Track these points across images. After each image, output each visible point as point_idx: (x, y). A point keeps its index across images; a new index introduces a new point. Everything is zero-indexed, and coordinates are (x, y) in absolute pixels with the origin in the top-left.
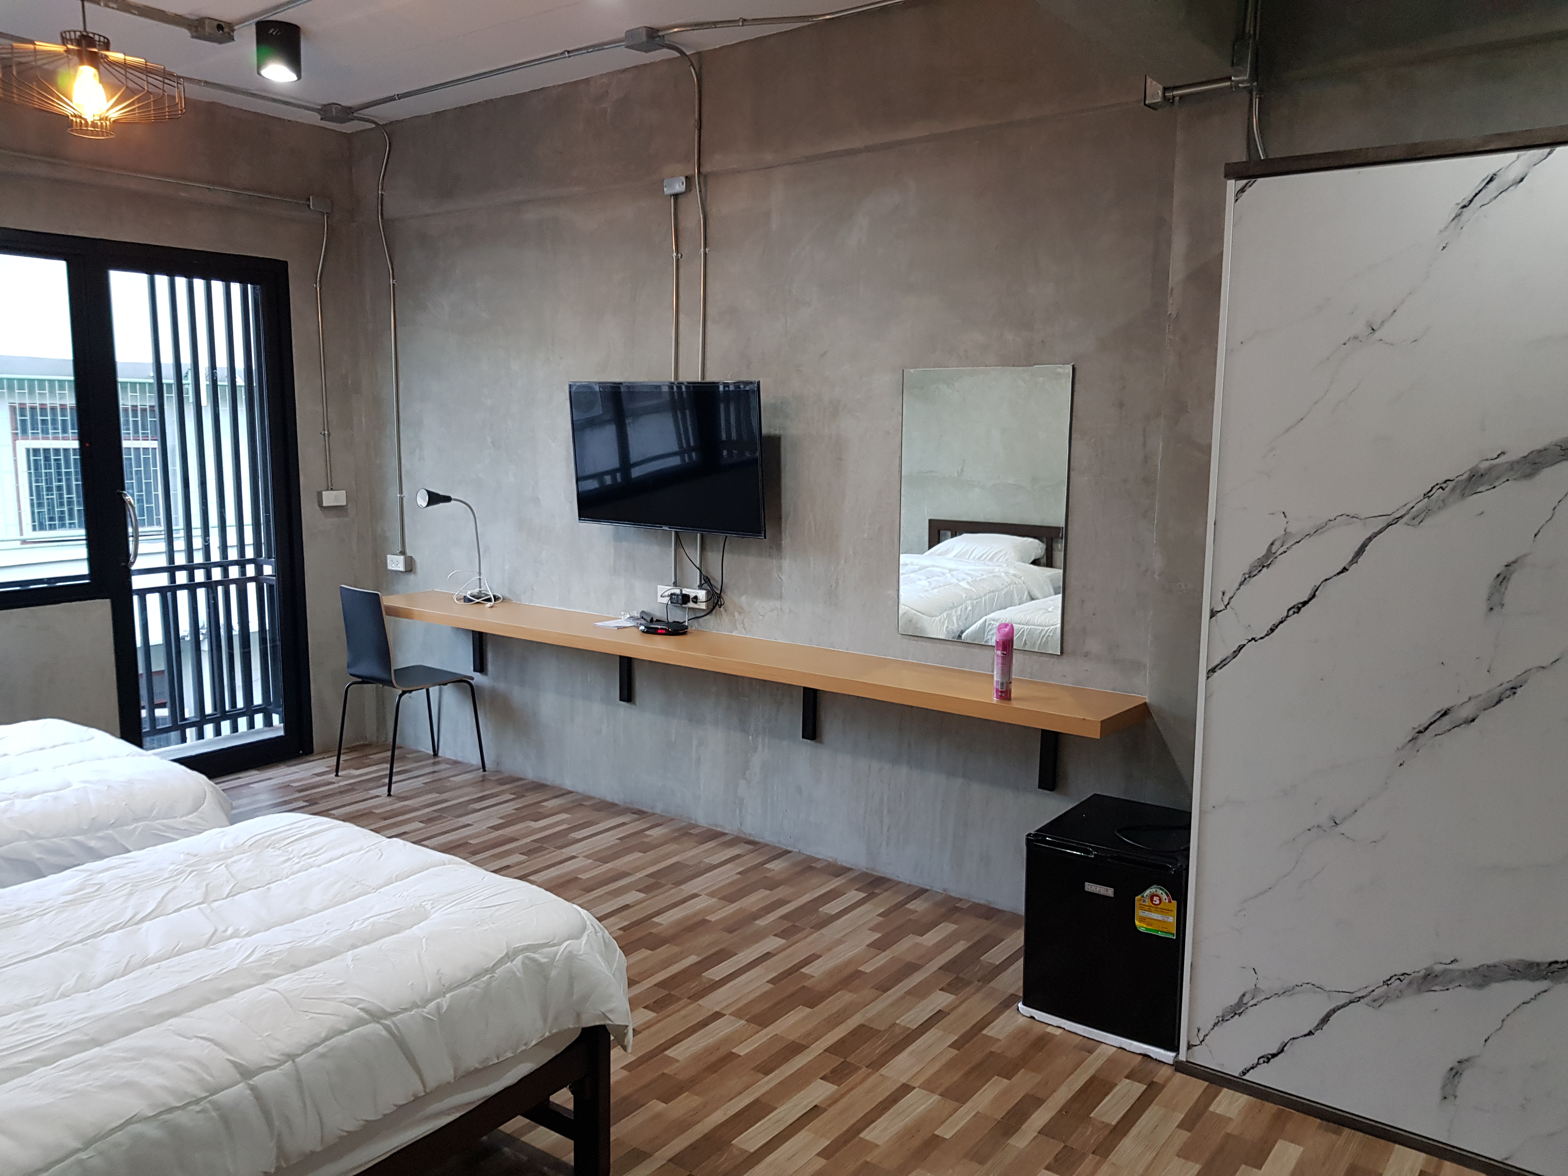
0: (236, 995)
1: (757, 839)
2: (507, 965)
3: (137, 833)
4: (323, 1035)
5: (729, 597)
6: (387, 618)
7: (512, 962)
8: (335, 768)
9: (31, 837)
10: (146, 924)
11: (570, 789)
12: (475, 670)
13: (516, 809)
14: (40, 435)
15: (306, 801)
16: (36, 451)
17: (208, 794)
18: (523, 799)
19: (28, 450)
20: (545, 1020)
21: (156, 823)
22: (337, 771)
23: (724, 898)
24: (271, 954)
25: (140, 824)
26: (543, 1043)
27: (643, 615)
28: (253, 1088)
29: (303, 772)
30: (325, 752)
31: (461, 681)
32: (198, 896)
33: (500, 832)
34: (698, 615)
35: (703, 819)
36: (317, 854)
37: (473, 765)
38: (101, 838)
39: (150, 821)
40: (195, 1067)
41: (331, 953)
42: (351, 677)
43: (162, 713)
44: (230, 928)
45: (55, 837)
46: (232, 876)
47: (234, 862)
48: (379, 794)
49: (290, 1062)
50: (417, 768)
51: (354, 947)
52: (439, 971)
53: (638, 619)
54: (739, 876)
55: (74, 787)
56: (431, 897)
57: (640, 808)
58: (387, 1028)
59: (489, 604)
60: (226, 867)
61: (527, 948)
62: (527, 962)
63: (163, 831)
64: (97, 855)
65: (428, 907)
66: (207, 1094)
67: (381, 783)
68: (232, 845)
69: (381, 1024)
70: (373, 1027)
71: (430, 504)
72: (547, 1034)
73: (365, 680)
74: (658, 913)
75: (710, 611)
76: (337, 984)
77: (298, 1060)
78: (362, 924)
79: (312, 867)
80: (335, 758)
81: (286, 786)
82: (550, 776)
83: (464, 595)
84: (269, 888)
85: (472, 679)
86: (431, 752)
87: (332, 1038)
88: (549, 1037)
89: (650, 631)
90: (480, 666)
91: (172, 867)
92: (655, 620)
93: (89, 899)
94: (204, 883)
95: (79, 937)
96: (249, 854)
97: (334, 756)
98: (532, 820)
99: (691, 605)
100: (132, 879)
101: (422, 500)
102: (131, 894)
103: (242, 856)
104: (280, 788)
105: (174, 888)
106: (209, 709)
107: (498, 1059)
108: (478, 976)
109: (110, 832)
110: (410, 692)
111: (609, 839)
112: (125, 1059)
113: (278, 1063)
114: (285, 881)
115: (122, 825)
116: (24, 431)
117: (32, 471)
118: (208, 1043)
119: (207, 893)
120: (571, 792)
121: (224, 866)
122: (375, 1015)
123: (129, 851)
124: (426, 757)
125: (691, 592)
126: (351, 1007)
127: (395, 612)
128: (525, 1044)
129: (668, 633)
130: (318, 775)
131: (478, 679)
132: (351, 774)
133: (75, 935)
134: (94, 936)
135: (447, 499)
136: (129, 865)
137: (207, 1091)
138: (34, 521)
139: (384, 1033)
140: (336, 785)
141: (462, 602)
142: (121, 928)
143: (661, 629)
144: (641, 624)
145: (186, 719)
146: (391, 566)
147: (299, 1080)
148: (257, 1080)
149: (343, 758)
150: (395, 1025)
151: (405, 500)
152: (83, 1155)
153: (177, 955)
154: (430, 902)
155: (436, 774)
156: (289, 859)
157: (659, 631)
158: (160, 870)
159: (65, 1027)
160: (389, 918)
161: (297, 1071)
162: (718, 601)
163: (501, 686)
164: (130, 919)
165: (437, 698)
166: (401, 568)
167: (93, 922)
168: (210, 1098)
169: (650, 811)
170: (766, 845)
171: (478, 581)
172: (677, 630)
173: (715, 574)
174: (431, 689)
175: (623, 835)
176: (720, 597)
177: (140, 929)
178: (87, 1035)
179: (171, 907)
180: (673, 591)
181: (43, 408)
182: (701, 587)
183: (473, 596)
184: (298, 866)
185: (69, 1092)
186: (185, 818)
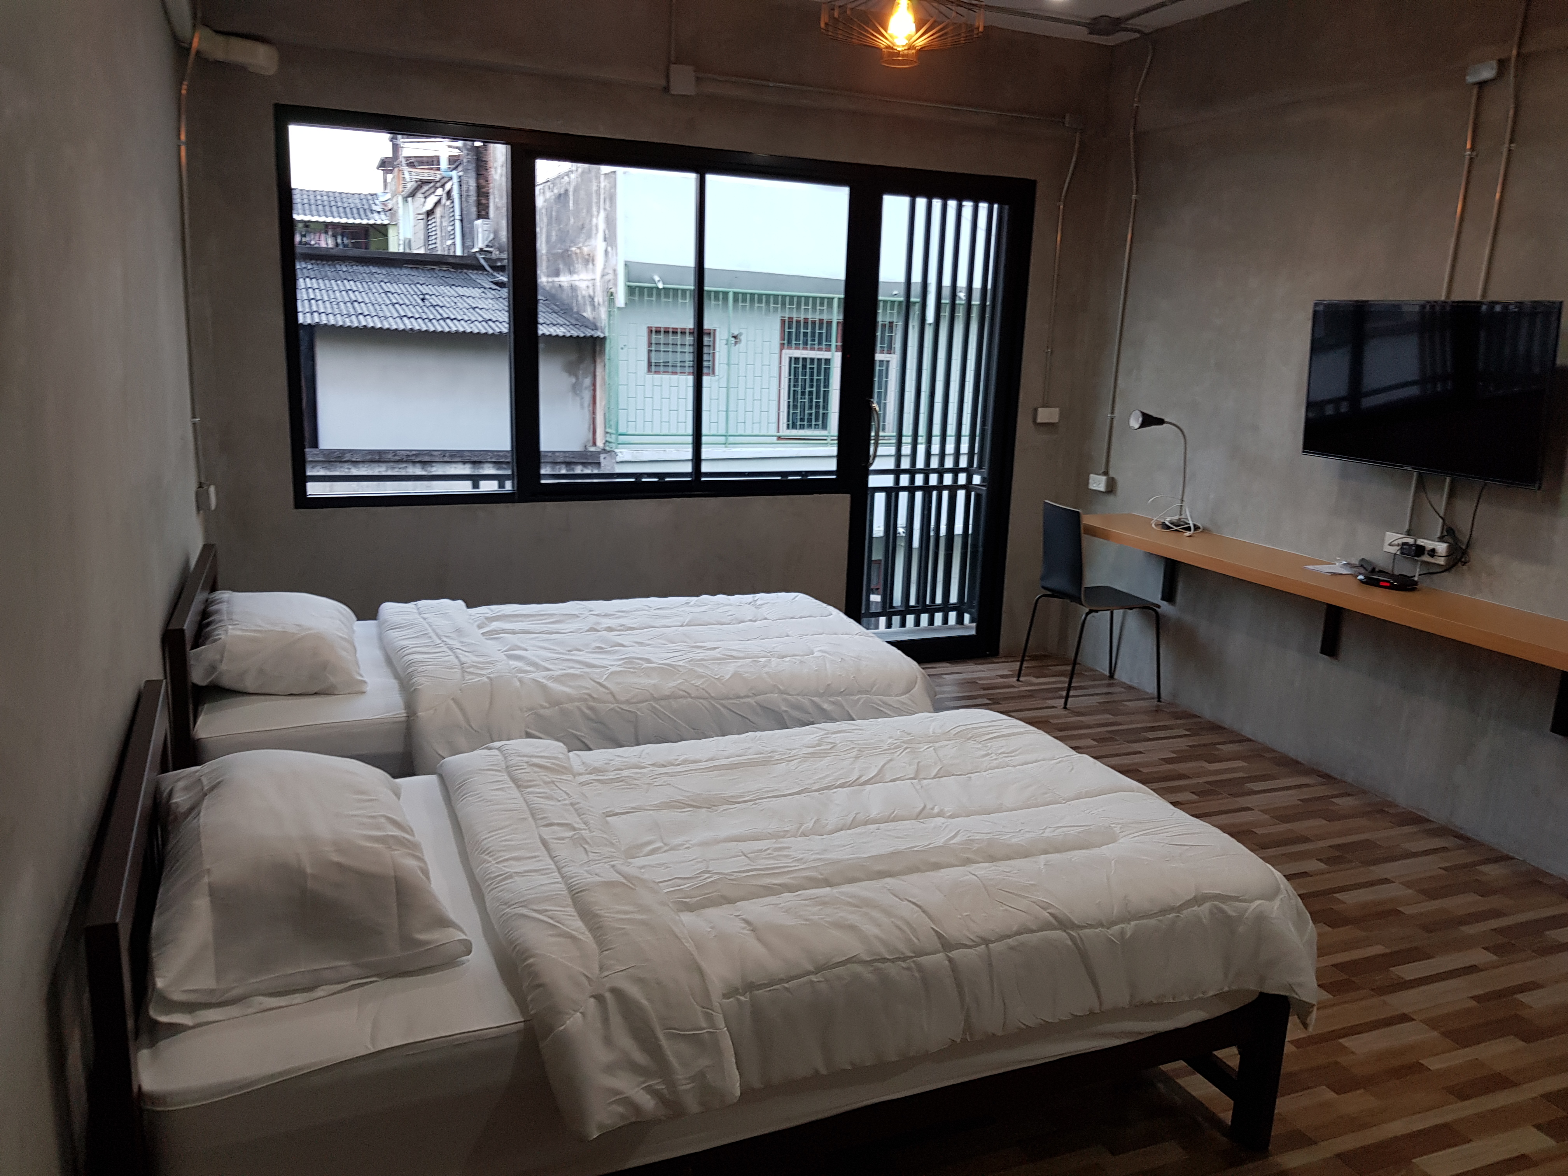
0: (942, 870)
1: (1469, 835)
2: (1193, 909)
3: (860, 703)
4: (1015, 929)
5: (1476, 555)
6: (1085, 539)
7: (1199, 906)
8: (1017, 672)
9: (781, 692)
10: (869, 787)
11: (1250, 737)
12: (1163, 599)
13: (1190, 746)
14: (801, 346)
15: (989, 699)
16: (797, 359)
17: (919, 680)
18: (1198, 737)
19: (790, 358)
20: (1226, 976)
21: (875, 698)
22: (1019, 676)
23: (1423, 892)
24: (971, 840)
25: (864, 696)
26: (1221, 996)
27: (1363, 564)
28: (950, 960)
29: (988, 672)
30: (1010, 656)
31: (1146, 608)
32: (911, 771)
33: (1171, 766)
34: (1434, 571)
35: (1402, 798)
36: (1013, 754)
37: (1148, 693)
38: (833, 703)
39: (871, 695)
40: (905, 928)
41: (1025, 853)
42: (1043, 590)
43: (876, 598)
44: (936, 807)
45: (798, 695)
46: (940, 760)
47: (941, 747)
48: (1055, 705)
49: (983, 946)
50: (1094, 687)
51: (1046, 852)
52: (1125, 897)
53: (1356, 567)
54: (1443, 872)
55: (816, 654)
56: (1121, 821)
57: (1328, 772)
58: (1072, 938)
59: (1188, 533)
60: (934, 749)
61: (1217, 897)
62: (1215, 911)
63: (881, 706)
64: (829, 718)
65: (1117, 830)
66: (913, 955)
67: (1057, 694)
68: (940, 731)
69: (1067, 933)
70: (1058, 934)
71: (1142, 425)
72: (1226, 989)
73: (1056, 593)
74: (1341, 890)
75: (1448, 568)
76: (1030, 884)
77: (991, 945)
78: (1054, 831)
79: (1007, 766)
80: (1019, 663)
81: (972, 683)
82: (1228, 719)
83: (1163, 521)
84: (970, 777)
85: (1159, 607)
86: (1107, 673)
87: (1022, 933)
88: (1227, 992)
89: (1370, 582)
90: (1169, 595)
91: (890, 741)
92: (1377, 570)
93: (825, 755)
94: (916, 761)
95: (816, 787)
96: (953, 742)
97: (1018, 661)
98: (1206, 761)
99: (1426, 558)
100: (858, 744)
101: (1135, 422)
102: (857, 758)
103: (947, 742)
104: (968, 683)
105: (891, 760)
106: (912, 602)
107: (1174, 998)
108: (1164, 912)
109: (839, 698)
110: (1096, 611)
111: (1289, 799)
112: (849, 904)
113: (973, 943)
114: (984, 774)
115: (847, 695)
116: (789, 342)
117: (792, 377)
118: (917, 909)
119: (917, 772)
120: (1251, 740)
121: (932, 748)
122: (1063, 924)
123: (853, 720)
124: (1102, 677)
125: (1429, 544)
126: (1041, 910)
127: (1093, 532)
128: (1203, 993)
129: (1392, 587)
130: (1002, 676)
131: (1165, 607)
132: (1032, 682)
133: (814, 783)
134: (828, 788)
135: (1160, 422)
136: (856, 731)
137: (914, 952)
138: (788, 421)
139: (1070, 943)
140: (1016, 690)
141: (1159, 529)
142: (849, 786)
143: (1383, 581)
144: (1361, 574)
145: (894, 607)
146: (1093, 486)
147: (990, 965)
148: (954, 954)
149: (1025, 665)
150: (1080, 937)
151: (1115, 422)
152: (814, 978)
153: (892, 821)
154: (1119, 826)
155: (1110, 696)
156: (988, 754)
157: (1381, 583)
158: (882, 741)
159: (804, 863)
160: (1079, 833)
161: (989, 957)
162: (1461, 558)
163: (1188, 618)
164: (858, 779)
165: (1120, 620)
166: (1102, 487)
167: (827, 776)
168: (915, 959)
169: (1339, 777)
170: (1481, 844)
171: (1179, 507)
172: (1405, 584)
173: (1463, 525)
174: (1115, 611)
175: (1306, 797)
176: (1464, 552)
177: (863, 790)
178: (822, 874)
179: (888, 777)
180: (1405, 540)
181: (806, 321)
182: (1441, 539)
183: (1172, 523)
184: (995, 762)
185: (807, 920)
186: (898, 698)
